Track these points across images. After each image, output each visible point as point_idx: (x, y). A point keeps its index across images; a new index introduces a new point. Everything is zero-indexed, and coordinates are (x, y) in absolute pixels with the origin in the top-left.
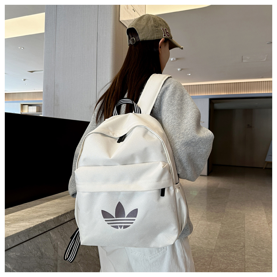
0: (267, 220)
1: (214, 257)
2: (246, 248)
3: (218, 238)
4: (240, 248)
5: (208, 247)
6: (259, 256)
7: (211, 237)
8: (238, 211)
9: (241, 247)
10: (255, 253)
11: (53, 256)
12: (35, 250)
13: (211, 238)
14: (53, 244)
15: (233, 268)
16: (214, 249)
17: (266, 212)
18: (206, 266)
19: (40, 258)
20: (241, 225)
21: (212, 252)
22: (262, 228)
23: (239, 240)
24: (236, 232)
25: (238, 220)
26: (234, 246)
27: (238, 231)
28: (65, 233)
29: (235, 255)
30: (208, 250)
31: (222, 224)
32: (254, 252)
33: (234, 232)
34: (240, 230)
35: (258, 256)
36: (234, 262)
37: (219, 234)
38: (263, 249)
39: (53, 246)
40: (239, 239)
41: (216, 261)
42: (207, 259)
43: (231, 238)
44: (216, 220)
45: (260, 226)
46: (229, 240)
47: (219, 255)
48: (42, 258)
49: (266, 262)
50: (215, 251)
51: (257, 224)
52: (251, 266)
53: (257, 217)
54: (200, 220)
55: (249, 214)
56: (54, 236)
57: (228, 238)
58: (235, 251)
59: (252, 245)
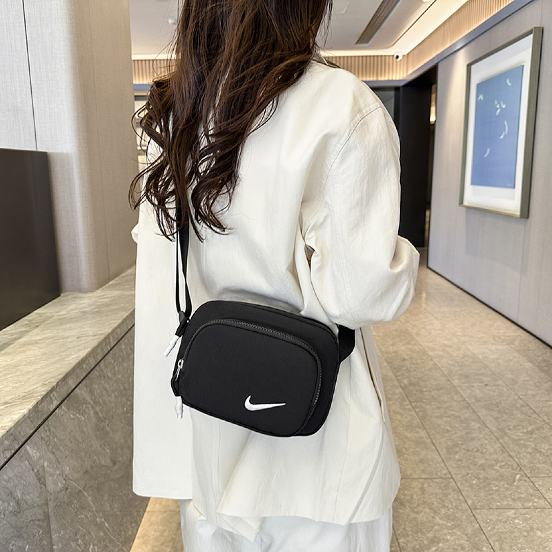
11: (39, 497)
12: (3, 502)
14: (35, 471)
28: (54, 436)
48: (19, 513)
56: (36, 453)
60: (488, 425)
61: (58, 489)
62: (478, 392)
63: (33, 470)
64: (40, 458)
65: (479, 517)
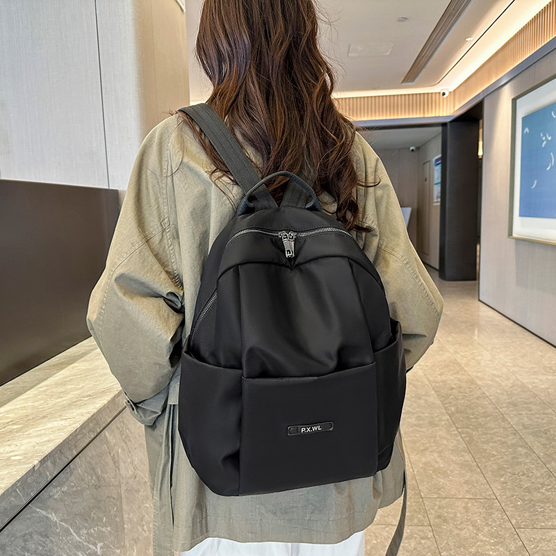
11: (114, 479)
12: (88, 474)
14: (112, 455)
28: (127, 428)
39: (113, 460)
48: (100, 487)
56: (112, 439)
60: (535, 451)
62: (526, 419)
64: (116, 444)
65: (522, 536)
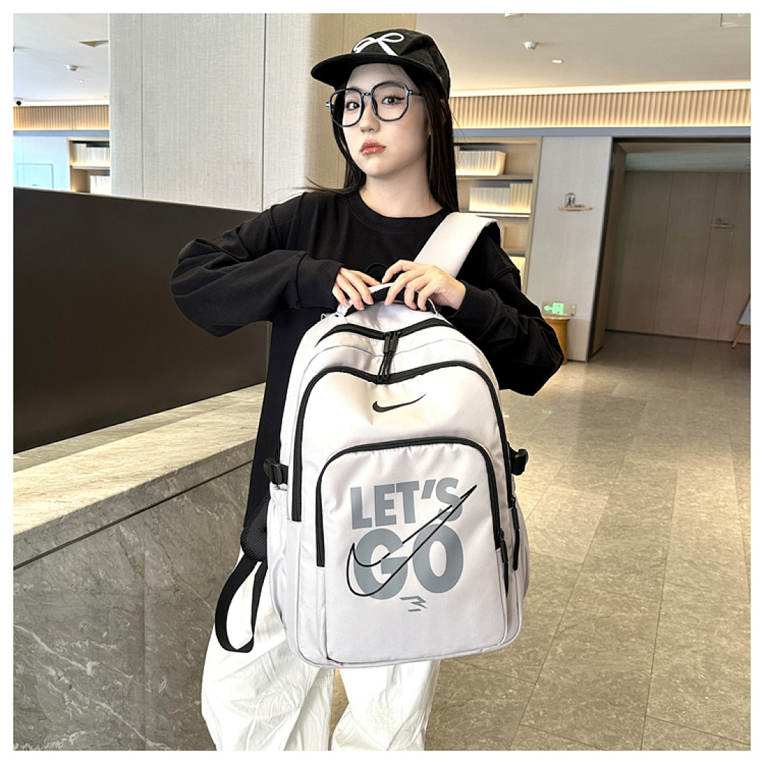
0: (737, 491)
1: (581, 586)
2: (669, 564)
3: (596, 534)
4: (653, 563)
5: (566, 559)
6: (701, 589)
7: (577, 532)
8: (660, 463)
9: (657, 560)
10: (692, 578)
11: (131, 587)
12: (77, 575)
13: (577, 534)
14: (130, 556)
15: (627, 615)
16: (583, 565)
17: (735, 469)
18: (555, 607)
19: (93, 592)
20: (664, 502)
21: (575, 571)
22: (721, 512)
23: (652, 543)
24: (646, 520)
25: (658, 488)
26: (637, 558)
27: (652, 517)
28: (166, 526)
29: (637, 583)
30: (566, 564)
31: (611, 496)
32: (688, 575)
33: (643, 521)
34: (660, 516)
35: (698, 587)
36: (632, 601)
37: (600, 523)
38: (715, 569)
39: (131, 563)
40: (651, 541)
41: (583, 597)
42: (560, 589)
43: (632, 536)
44: (597, 485)
45: (715, 507)
46: (627, 540)
47: (594, 580)
48: (99, 593)
49: (718, 604)
50: (585, 568)
51: (709, 502)
52: (675, 612)
53: (710, 483)
54: (554, 482)
55: (689, 471)
57: (622, 536)
58: (638, 572)
59: (686, 558)
61: (162, 586)
63: (126, 554)
64: (139, 544)
